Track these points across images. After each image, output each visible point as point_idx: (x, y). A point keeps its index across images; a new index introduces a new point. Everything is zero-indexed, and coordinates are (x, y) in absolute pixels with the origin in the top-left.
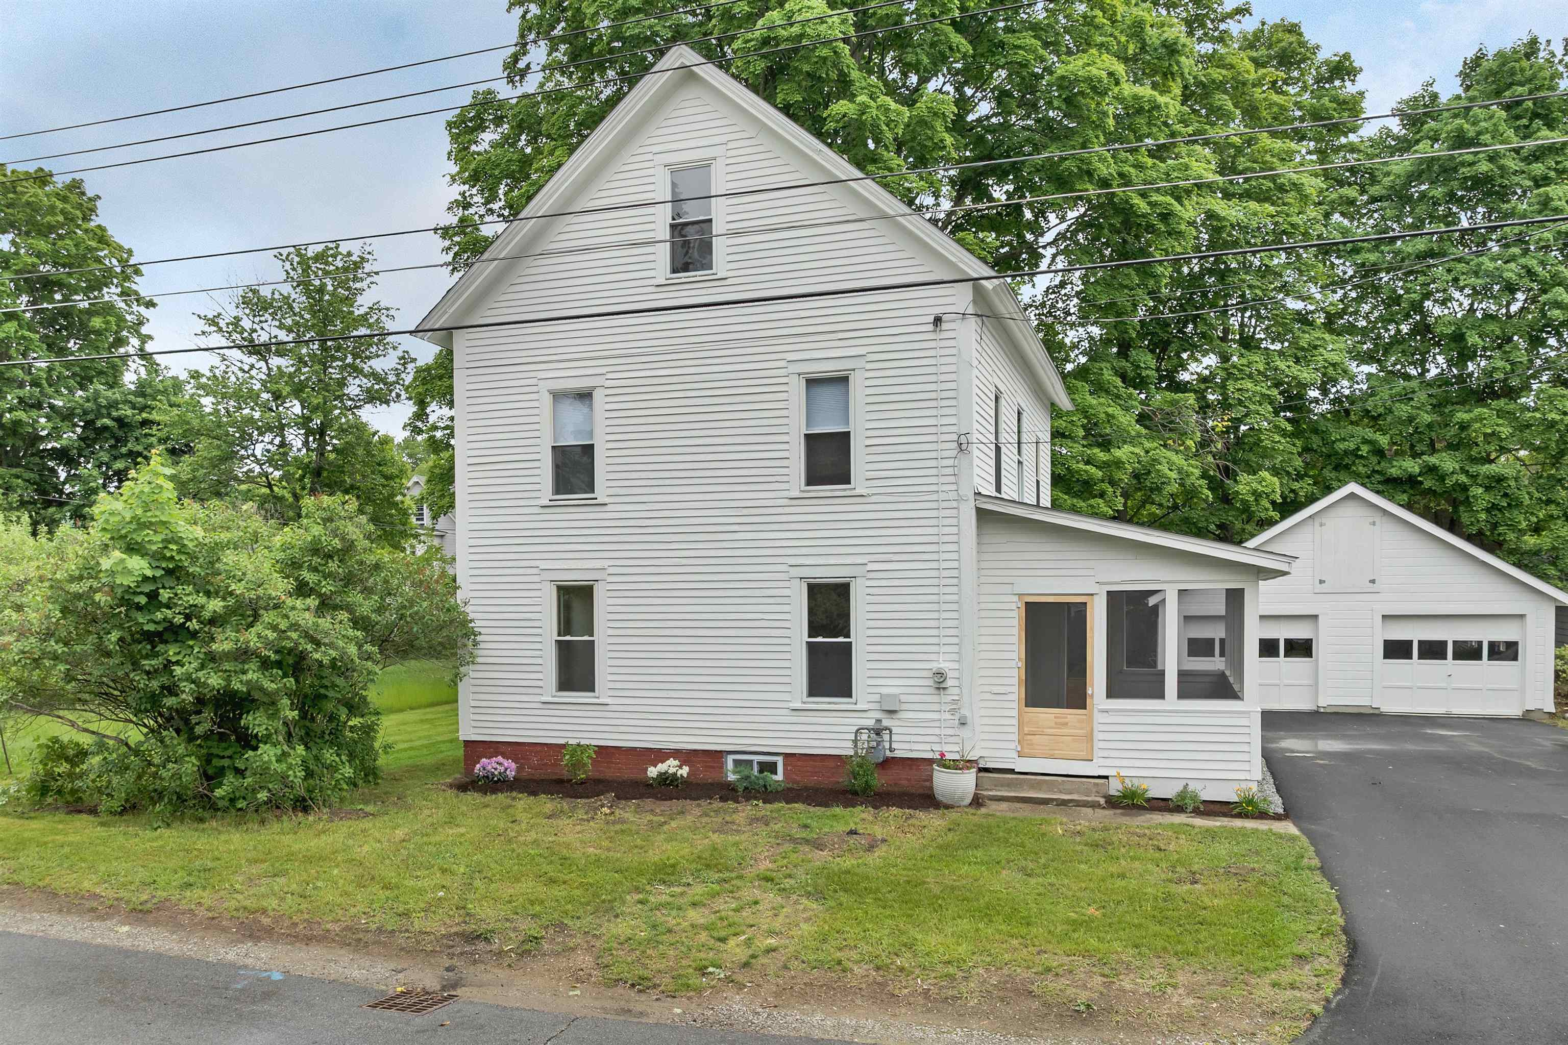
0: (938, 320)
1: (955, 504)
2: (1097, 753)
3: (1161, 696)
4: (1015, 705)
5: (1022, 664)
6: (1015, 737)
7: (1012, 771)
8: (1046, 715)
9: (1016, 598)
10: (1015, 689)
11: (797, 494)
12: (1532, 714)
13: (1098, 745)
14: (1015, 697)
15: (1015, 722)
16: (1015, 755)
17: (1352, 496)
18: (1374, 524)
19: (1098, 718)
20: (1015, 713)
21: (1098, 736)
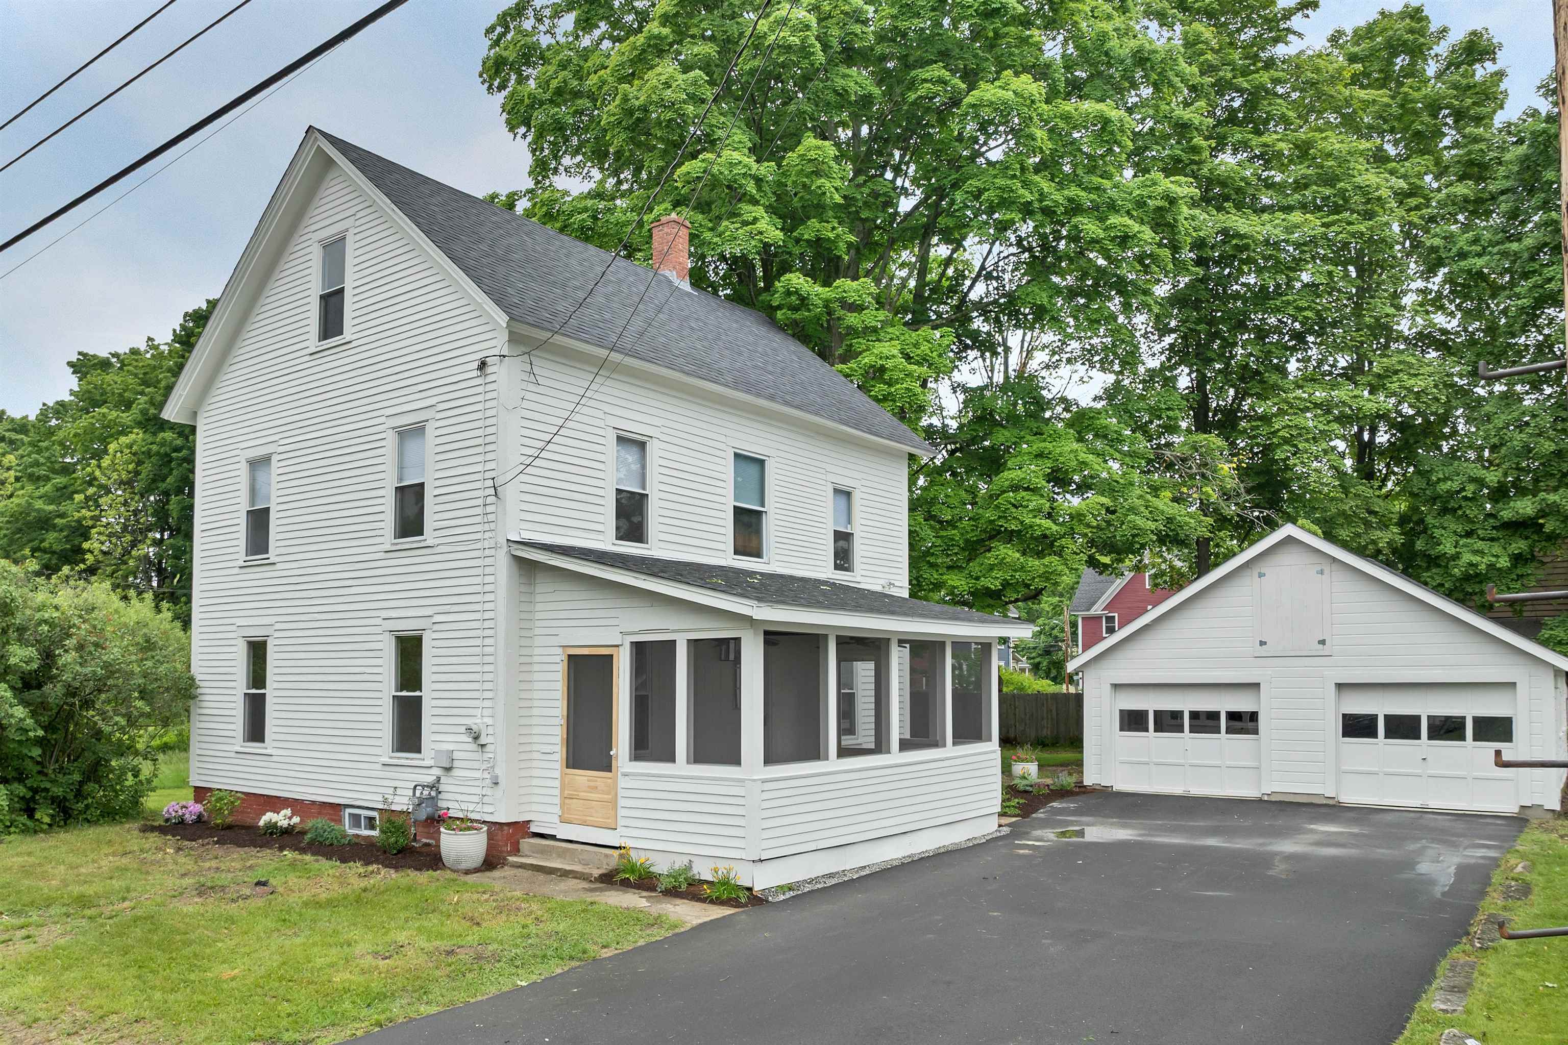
0: (483, 365)
1: (492, 552)
2: (621, 822)
3: (671, 758)
4: (558, 766)
5: (564, 722)
6: (557, 800)
7: (553, 837)
8: (582, 777)
9: (560, 651)
10: (558, 748)
11: (388, 547)
12: (1528, 812)
13: (622, 812)
14: (557, 757)
15: (557, 783)
16: (556, 819)
17: (1290, 540)
18: (1322, 572)
19: (622, 782)
20: (557, 774)
21: (622, 802)
